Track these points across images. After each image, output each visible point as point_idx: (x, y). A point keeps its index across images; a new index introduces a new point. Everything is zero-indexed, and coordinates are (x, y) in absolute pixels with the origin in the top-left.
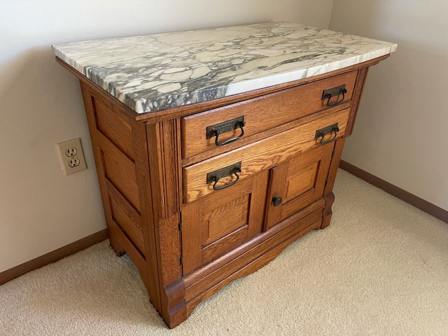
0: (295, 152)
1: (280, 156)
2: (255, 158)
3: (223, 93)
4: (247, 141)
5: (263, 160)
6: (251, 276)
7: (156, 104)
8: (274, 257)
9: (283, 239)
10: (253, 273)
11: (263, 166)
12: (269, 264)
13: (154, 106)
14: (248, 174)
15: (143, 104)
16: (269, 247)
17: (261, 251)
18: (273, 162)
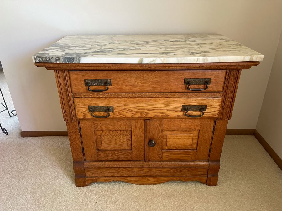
0: (162, 114)
1: (147, 113)
2: (125, 108)
3: (78, 61)
4: (117, 96)
5: (132, 111)
6: (134, 185)
7: (41, 60)
8: (156, 183)
9: (166, 174)
10: (137, 184)
11: (133, 114)
12: (150, 185)
13: (40, 60)
14: (121, 116)
15: (34, 58)
16: (151, 174)
17: (144, 173)
18: (141, 115)
